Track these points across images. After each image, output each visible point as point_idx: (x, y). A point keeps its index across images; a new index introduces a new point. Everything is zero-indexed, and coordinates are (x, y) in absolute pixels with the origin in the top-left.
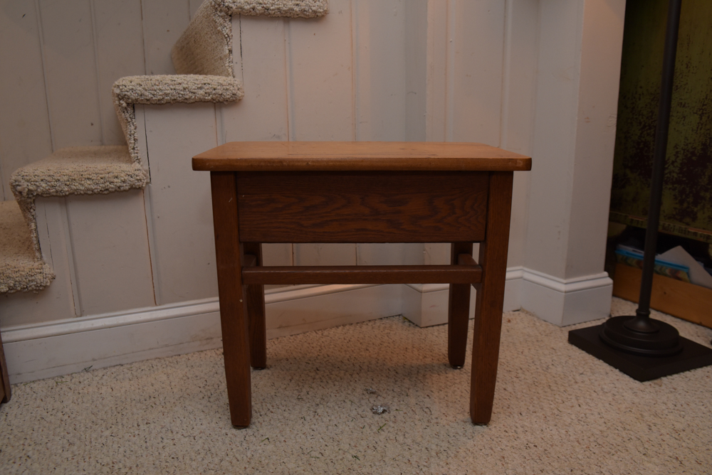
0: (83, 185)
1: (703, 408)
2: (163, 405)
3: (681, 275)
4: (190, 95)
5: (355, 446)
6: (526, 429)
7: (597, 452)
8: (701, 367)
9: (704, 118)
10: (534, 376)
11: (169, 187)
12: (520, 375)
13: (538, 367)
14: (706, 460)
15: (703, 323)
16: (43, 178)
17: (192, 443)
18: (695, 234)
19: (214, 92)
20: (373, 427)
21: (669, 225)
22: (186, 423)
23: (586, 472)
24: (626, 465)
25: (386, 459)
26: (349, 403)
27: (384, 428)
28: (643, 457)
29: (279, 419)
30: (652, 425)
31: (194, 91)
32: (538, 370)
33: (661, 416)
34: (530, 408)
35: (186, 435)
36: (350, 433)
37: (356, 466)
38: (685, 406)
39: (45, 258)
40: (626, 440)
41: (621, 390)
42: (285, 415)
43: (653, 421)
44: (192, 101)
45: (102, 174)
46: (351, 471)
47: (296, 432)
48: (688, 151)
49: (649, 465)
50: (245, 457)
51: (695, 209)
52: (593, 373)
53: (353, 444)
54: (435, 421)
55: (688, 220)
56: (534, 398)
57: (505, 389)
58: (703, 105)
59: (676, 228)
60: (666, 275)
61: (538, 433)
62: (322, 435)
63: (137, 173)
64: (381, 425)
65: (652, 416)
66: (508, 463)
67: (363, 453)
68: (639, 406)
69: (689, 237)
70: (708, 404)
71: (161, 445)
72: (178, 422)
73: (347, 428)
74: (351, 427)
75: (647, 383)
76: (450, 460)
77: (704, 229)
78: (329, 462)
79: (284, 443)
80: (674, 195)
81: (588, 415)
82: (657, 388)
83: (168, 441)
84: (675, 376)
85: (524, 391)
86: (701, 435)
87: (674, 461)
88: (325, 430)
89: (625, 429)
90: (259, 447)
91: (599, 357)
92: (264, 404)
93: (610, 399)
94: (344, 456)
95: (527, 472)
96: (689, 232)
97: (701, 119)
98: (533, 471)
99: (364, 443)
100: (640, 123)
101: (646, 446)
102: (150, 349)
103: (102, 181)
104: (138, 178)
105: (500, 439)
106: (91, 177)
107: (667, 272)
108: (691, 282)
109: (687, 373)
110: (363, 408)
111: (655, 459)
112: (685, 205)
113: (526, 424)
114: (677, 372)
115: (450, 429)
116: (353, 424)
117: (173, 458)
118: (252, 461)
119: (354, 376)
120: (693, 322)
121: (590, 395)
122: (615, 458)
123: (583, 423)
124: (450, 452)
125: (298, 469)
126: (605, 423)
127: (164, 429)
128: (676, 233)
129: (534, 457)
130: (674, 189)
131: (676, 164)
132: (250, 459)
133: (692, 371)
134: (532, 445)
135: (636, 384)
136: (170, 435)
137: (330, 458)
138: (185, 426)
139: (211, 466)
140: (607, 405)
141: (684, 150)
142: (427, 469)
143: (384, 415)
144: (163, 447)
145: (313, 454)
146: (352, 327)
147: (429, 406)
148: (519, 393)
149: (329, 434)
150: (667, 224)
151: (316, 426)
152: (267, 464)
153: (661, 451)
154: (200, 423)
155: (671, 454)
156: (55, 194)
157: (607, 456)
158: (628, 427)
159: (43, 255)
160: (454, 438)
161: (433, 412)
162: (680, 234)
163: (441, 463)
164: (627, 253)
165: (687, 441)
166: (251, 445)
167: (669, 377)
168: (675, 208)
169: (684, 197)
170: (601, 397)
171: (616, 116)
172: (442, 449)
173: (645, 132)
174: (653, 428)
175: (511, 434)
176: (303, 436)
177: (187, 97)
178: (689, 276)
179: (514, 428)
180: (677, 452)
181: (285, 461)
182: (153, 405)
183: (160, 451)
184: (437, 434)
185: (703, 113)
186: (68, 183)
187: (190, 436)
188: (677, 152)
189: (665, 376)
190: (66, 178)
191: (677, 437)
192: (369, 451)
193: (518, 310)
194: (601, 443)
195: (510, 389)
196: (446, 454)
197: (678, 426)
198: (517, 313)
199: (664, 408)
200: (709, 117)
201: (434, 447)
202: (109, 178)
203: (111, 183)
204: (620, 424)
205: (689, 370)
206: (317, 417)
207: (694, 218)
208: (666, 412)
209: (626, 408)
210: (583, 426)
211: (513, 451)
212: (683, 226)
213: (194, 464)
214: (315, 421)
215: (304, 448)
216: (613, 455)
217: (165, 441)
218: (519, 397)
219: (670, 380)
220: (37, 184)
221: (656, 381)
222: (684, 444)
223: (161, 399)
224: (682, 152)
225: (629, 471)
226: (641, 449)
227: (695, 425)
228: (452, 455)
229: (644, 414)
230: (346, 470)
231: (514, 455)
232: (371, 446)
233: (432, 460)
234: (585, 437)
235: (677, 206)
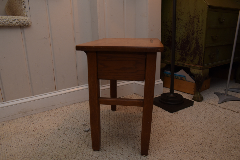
1: (189, 119)
2: (7, 137)
3: (184, 79)
4: (10, 23)
5: (78, 143)
6: (136, 131)
7: (158, 136)
8: (189, 106)
9: (187, 29)
10: (138, 114)
11: (5, 58)
12: (134, 114)
13: (140, 111)
14: (189, 134)
15: (190, 93)
17: (18, 149)
18: (186, 65)
19: (19, 22)
20: (84, 136)
22: (16, 143)
23: (154, 142)
24: (166, 139)
25: (89, 146)
26: (76, 129)
27: (88, 136)
28: (172, 136)
29: (51, 137)
30: (174, 126)
31: (11, 22)
32: (140, 113)
33: (177, 123)
34: (137, 125)
35: (16, 147)
36: (76, 139)
37: (78, 150)
38: (184, 119)
40: (166, 131)
41: (166, 116)
42: (53, 136)
43: (175, 125)
44: (11, 26)
46: (77, 152)
47: (57, 141)
48: (183, 39)
49: (173, 138)
50: (38, 152)
51: (186, 58)
52: (157, 112)
53: (77, 143)
54: (106, 132)
55: (184, 61)
56: (138, 121)
57: (129, 119)
58: (186, 24)
59: (181, 64)
60: (179, 79)
61: (139, 132)
62: (67, 141)
64: (87, 135)
65: (175, 123)
66: (129, 143)
67: (81, 145)
68: (171, 120)
70: (191, 118)
71: (6, 152)
72: (13, 142)
73: (75, 138)
74: (77, 137)
75: (173, 113)
76: (110, 144)
77: (189, 63)
78: (69, 149)
79: (52, 145)
80: (180, 53)
81: (155, 125)
82: (176, 114)
83: (9, 150)
84: (182, 110)
85: (135, 119)
86: (188, 127)
87: (180, 136)
88: (68, 139)
89: (166, 128)
90: (43, 148)
91: (159, 106)
92: (46, 133)
93: (162, 119)
94: (74, 147)
95: (135, 145)
96: (184, 65)
97: (186, 29)
98: (138, 144)
99: (81, 142)
100: (169, 31)
101: (172, 132)
102: (2, 118)
105: (127, 136)
107: (179, 78)
108: (186, 81)
109: (185, 109)
110: (81, 130)
111: (175, 136)
112: (183, 56)
113: (135, 130)
114: (182, 109)
115: (110, 134)
116: (77, 136)
117: (10, 156)
118: (41, 153)
119: (78, 120)
120: (187, 93)
121: (156, 119)
122: (163, 137)
123: (153, 128)
124: (110, 141)
125: (58, 153)
126: (160, 127)
127: (7, 146)
128: (181, 65)
129: (138, 140)
130: (180, 52)
131: (180, 43)
132: (40, 152)
133: (187, 108)
134: (137, 136)
135: (170, 114)
136: (10, 148)
137: (69, 148)
138: (15, 144)
139: (26, 156)
140: (161, 121)
141: (182, 39)
142: (103, 148)
143: (88, 132)
144: (7, 153)
145: (63, 148)
146: (78, 104)
147: (103, 127)
148: (134, 120)
149: (69, 140)
150: (178, 62)
151: (64, 138)
152: (47, 153)
153: (177, 133)
154: (22, 142)
155: (179, 134)
157: (161, 137)
158: (167, 127)
160: (112, 137)
161: (105, 129)
162: (182, 66)
163: (107, 145)
164: (167, 73)
165: (184, 129)
166: (41, 147)
167: (180, 111)
168: (180, 58)
169: (182, 54)
170: (159, 119)
171: (161, 28)
172: (108, 141)
173: (170, 34)
174: (175, 126)
175: (130, 133)
176: (60, 142)
177: (9, 24)
178: (185, 79)
179: (132, 132)
180: (182, 133)
181: (53, 151)
182: (3, 138)
183: (5, 154)
184: (106, 136)
185: (186, 27)
187: (17, 147)
188: (180, 40)
189: (179, 110)
191: (181, 128)
192: (83, 144)
193: (134, 94)
194: (159, 133)
195: (130, 119)
196: (109, 142)
197: (182, 125)
198: (133, 95)
199: (178, 120)
200: (188, 28)
201: (105, 140)
204: (165, 127)
205: (186, 108)
206: (65, 135)
207: (186, 61)
208: (179, 121)
209: (167, 121)
210: (154, 128)
211: (131, 139)
212: (183, 63)
213: (19, 157)
214: (64, 136)
215: (60, 146)
216: (162, 136)
217: (8, 150)
218: (133, 121)
219: (180, 112)
221: (176, 112)
222: (183, 130)
223: (6, 135)
224: (181, 39)
225: (167, 141)
226: (171, 133)
227: (187, 124)
228: (111, 142)
229: (172, 123)
230: (75, 151)
231: (131, 140)
232: (83, 142)
233: (105, 145)
234: (154, 132)
235: (181, 57)
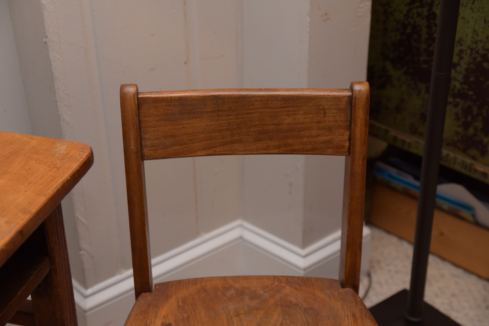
3: (465, 215)
21: (448, 155)
48: (477, 52)
51: (486, 140)
55: (474, 152)
60: (443, 210)
69: (476, 176)
80: (456, 114)
96: (476, 170)
107: (445, 207)
108: (477, 224)
112: (471, 131)
128: (457, 168)
131: (458, 68)
141: (472, 49)
162: (463, 171)
168: (457, 133)
169: (469, 118)
173: (415, 11)
178: (474, 218)
207: (484, 152)
212: (468, 161)
224: (469, 52)
235: (460, 130)
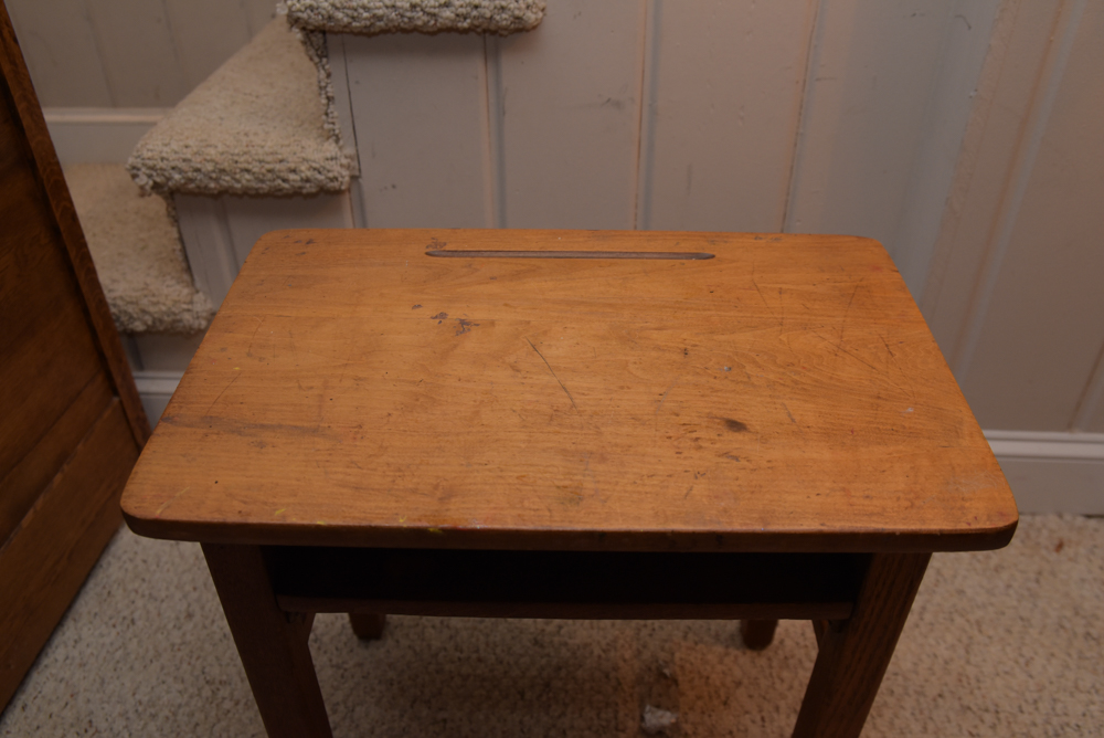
0: (238, 181)
4: (425, 18)
11: (394, 187)
16: (173, 164)
19: (475, 13)
31: (432, 10)
39: (198, 284)
44: (430, 30)
45: (268, 163)
63: (329, 165)
103: (269, 176)
104: (331, 175)
106: (250, 167)
156: (197, 191)
159: (196, 277)
177: (419, 23)
186: (214, 175)
190: (210, 167)
202: (280, 171)
203: (284, 180)
220: (166, 174)
